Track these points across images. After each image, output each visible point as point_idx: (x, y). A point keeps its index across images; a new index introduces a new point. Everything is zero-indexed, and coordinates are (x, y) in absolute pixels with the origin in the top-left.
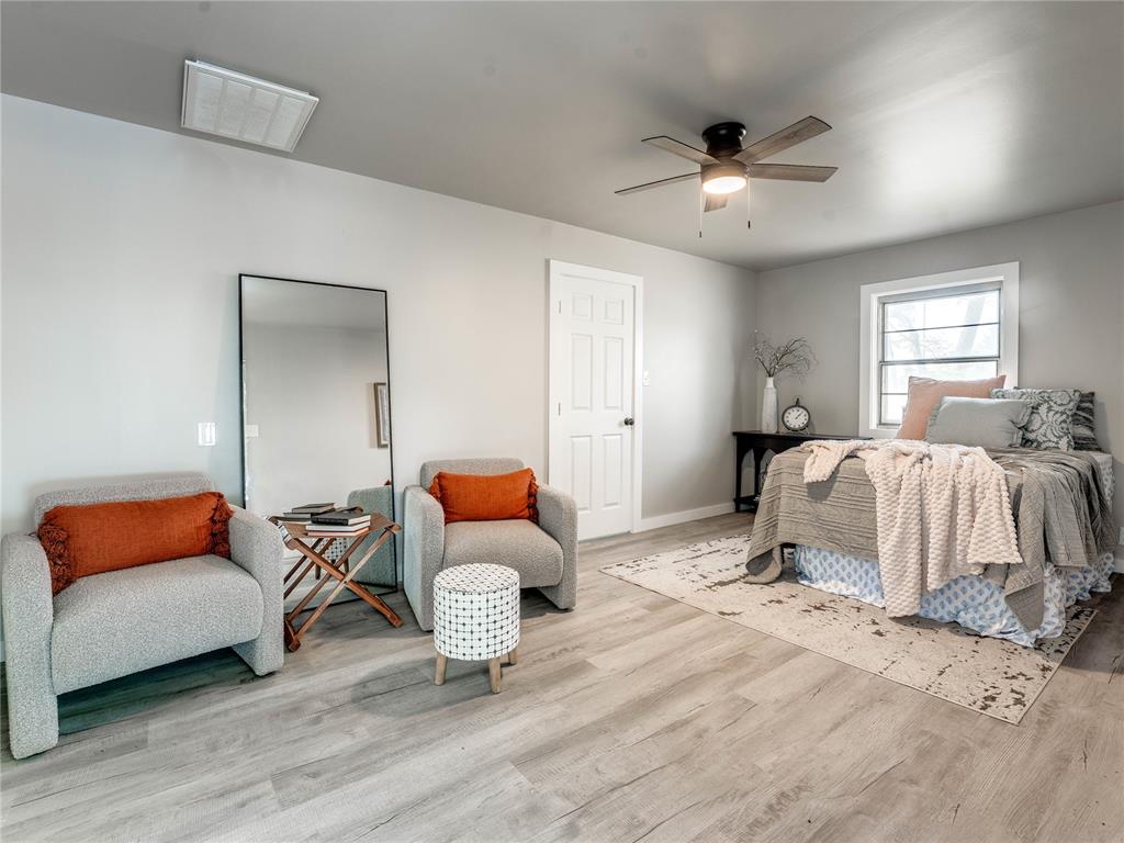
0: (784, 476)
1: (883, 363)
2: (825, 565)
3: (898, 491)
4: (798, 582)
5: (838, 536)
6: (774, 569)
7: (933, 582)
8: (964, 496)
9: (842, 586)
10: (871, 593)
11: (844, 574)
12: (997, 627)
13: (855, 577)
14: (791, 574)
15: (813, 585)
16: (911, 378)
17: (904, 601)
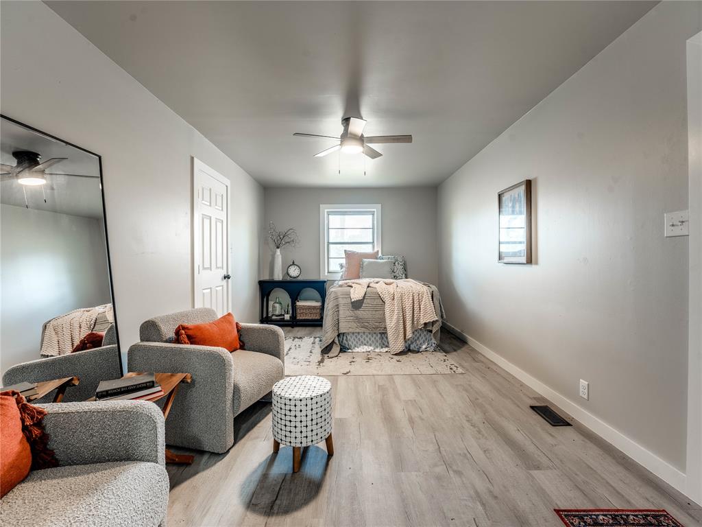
0: (340, 299)
1: (329, 243)
2: (356, 340)
3: (394, 299)
4: (345, 352)
5: (367, 324)
6: (336, 349)
7: (409, 335)
8: (416, 298)
9: (366, 347)
10: (377, 347)
11: (365, 342)
12: (424, 347)
13: (370, 342)
14: (343, 349)
15: (354, 351)
16: (345, 251)
17: (399, 346)
